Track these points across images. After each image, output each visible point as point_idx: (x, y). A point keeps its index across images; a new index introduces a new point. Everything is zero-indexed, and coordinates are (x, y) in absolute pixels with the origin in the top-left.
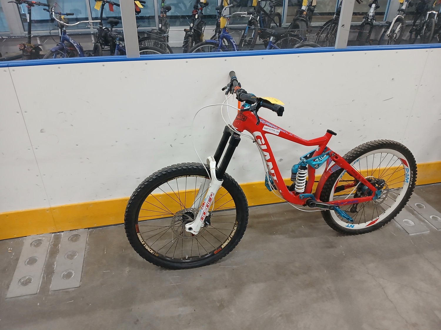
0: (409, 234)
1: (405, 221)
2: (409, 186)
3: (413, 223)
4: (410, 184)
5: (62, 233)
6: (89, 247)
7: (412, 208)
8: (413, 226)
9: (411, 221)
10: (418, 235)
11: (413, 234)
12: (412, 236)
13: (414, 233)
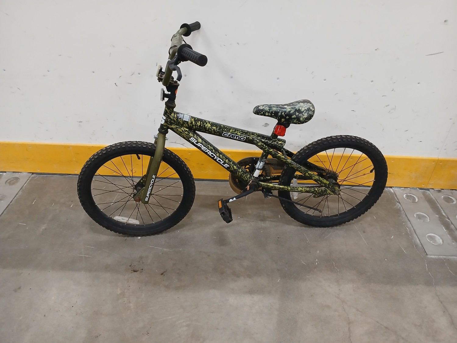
0: (427, 255)
1: (430, 237)
3: (441, 241)
5: (5, 174)
6: (21, 194)
7: (449, 219)
8: (439, 245)
9: (439, 238)
10: (441, 259)
11: (433, 257)
12: (431, 258)
13: (436, 255)
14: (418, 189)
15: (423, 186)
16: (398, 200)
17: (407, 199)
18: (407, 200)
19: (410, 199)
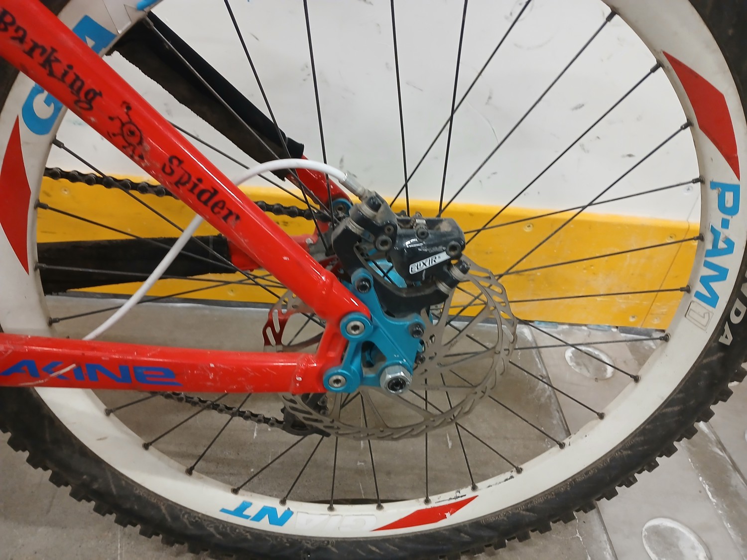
1: (658, 531)
2: (719, 331)
3: (701, 553)
4: (726, 318)
7: (723, 449)
9: (692, 538)
14: (615, 330)
15: (632, 320)
16: (546, 369)
17: (578, 364)
18: (577, 370)
19: (585, 366)
